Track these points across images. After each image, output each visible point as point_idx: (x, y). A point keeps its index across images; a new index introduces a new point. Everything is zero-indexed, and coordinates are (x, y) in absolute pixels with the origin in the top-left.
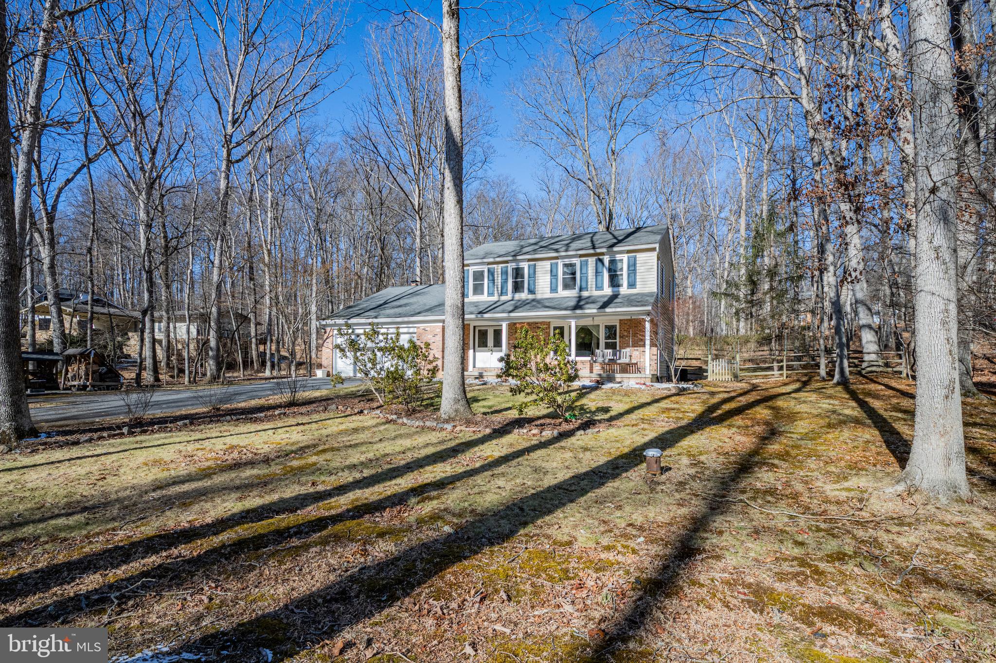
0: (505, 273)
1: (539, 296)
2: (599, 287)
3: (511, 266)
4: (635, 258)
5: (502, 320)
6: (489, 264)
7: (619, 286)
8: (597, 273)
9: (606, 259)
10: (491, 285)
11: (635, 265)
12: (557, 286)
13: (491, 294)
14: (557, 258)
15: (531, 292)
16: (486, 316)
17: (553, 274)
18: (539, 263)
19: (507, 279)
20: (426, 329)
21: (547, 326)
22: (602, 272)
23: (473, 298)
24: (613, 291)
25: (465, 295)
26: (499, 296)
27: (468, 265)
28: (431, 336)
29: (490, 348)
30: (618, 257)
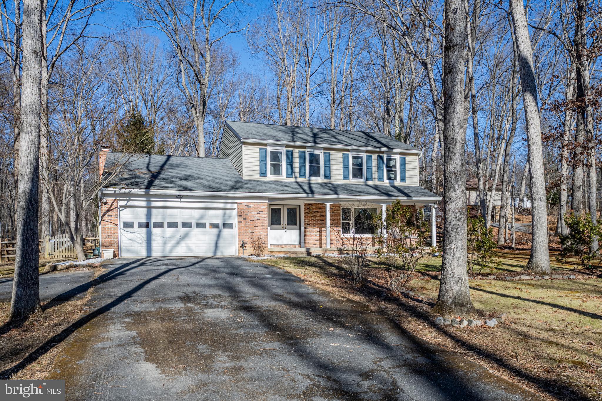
0: (302, 157)
1: (333, 181)
2: (380, 179)
3: (308, 151)
4: (405, 159)
6: (287, 146)
7: (393, 179)
8: (379, 168)
9: (385, 157)
10: (289, 167)
11: (405, 164)
12: (348, 174)
13: (288, 176)
14: (348, 150)
15: (327, 177)
18: (333, 153)
19: (304, 162)
20: (250, 206)
21: (337, 208)
22: (383, 167)
23: (271, 177)
24: (390, 183)
25: (263, 173)
26: (296, 178)
27: (265, 145)
28: (256, 213)
29: (285, 226)
30: (393, 157)
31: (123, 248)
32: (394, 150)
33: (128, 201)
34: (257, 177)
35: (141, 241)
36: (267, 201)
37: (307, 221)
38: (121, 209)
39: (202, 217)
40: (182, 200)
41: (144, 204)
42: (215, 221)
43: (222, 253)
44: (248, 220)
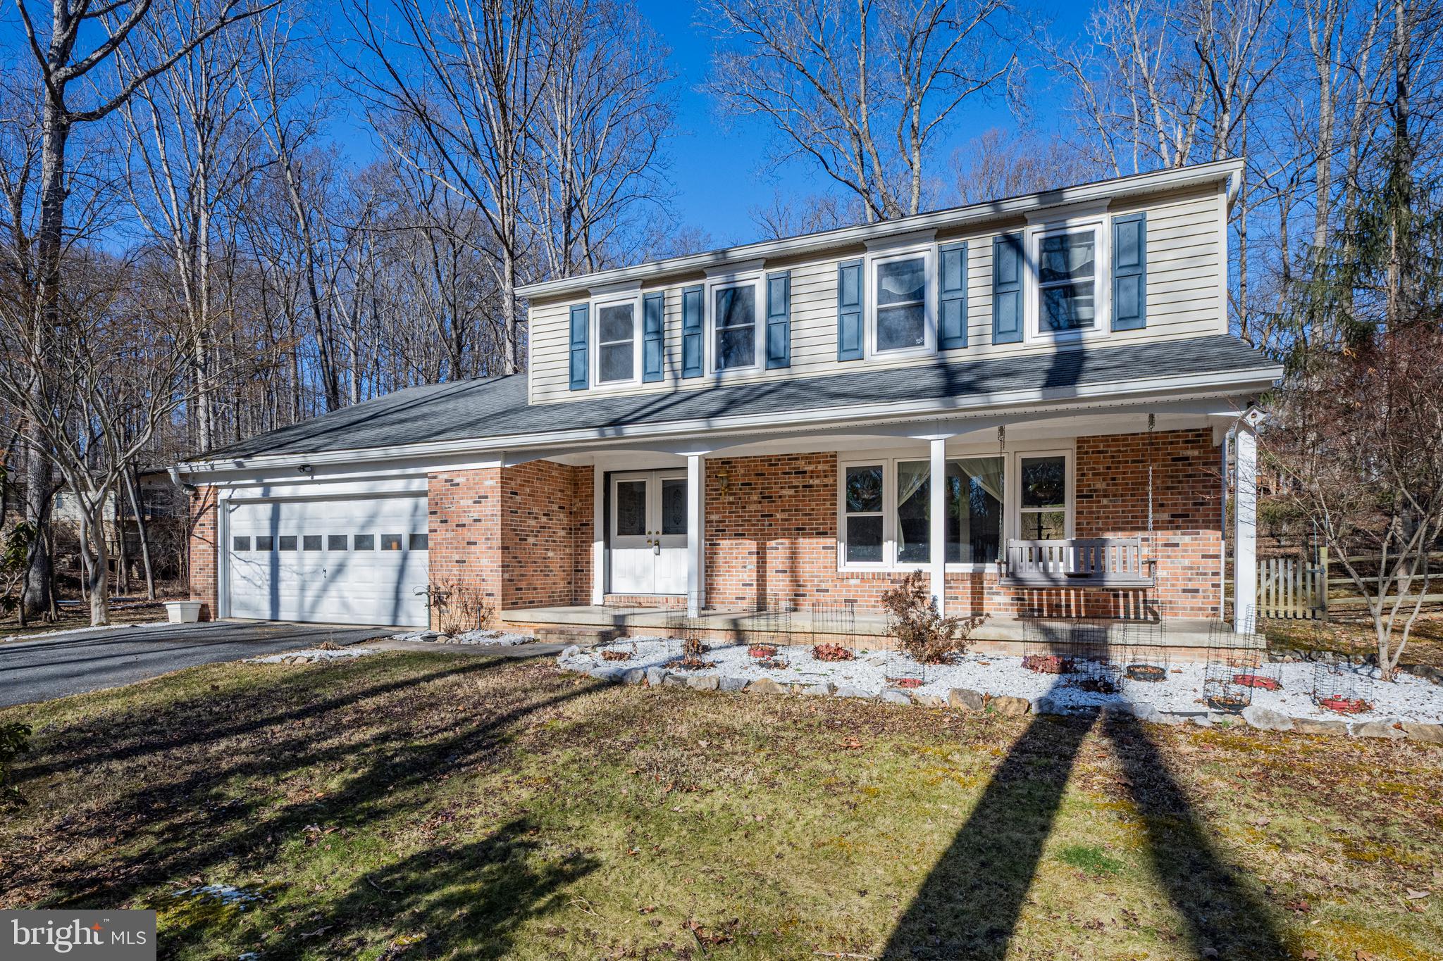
0: (694, 308)
1: (802, 372)
2: (1006, 331)
3: (713, 285)
4: (1141, 223)
5: (687, 443)
6: (647, 282)
7: (1077, 324)
8: (1001, 285)
9: (1033, 237)
10: (653, 346)
11: (1140, 245)
12: (859, 337)
13: (651, 375)
14: (859, 247)
15: (776, 359)
16: (630, 430)
17: (849, 304)
18: (800, 271)
19: (699, 326)
20: (457, 480)
21: (826, 467)
22: (1018, 280)
23: (599, 389)
24: (1057, 344)
25: (578, 381)
26: (676, 379)
27: (584, 293)
28: (470, 502)
29: (654, 537)
30: (1076, 225)
31: (234, 598)
32: (1071, 195)
33: (234, 487)
34: (563, 394)
35: (259, 583)
36: (498, 464)
37: (714, 517)
38: (232, 507)
39: (371, 519)
40: (316, 478)
41: (257, 492)
42: (394, 530)
43: (409, 616)
44: (452, 524)
